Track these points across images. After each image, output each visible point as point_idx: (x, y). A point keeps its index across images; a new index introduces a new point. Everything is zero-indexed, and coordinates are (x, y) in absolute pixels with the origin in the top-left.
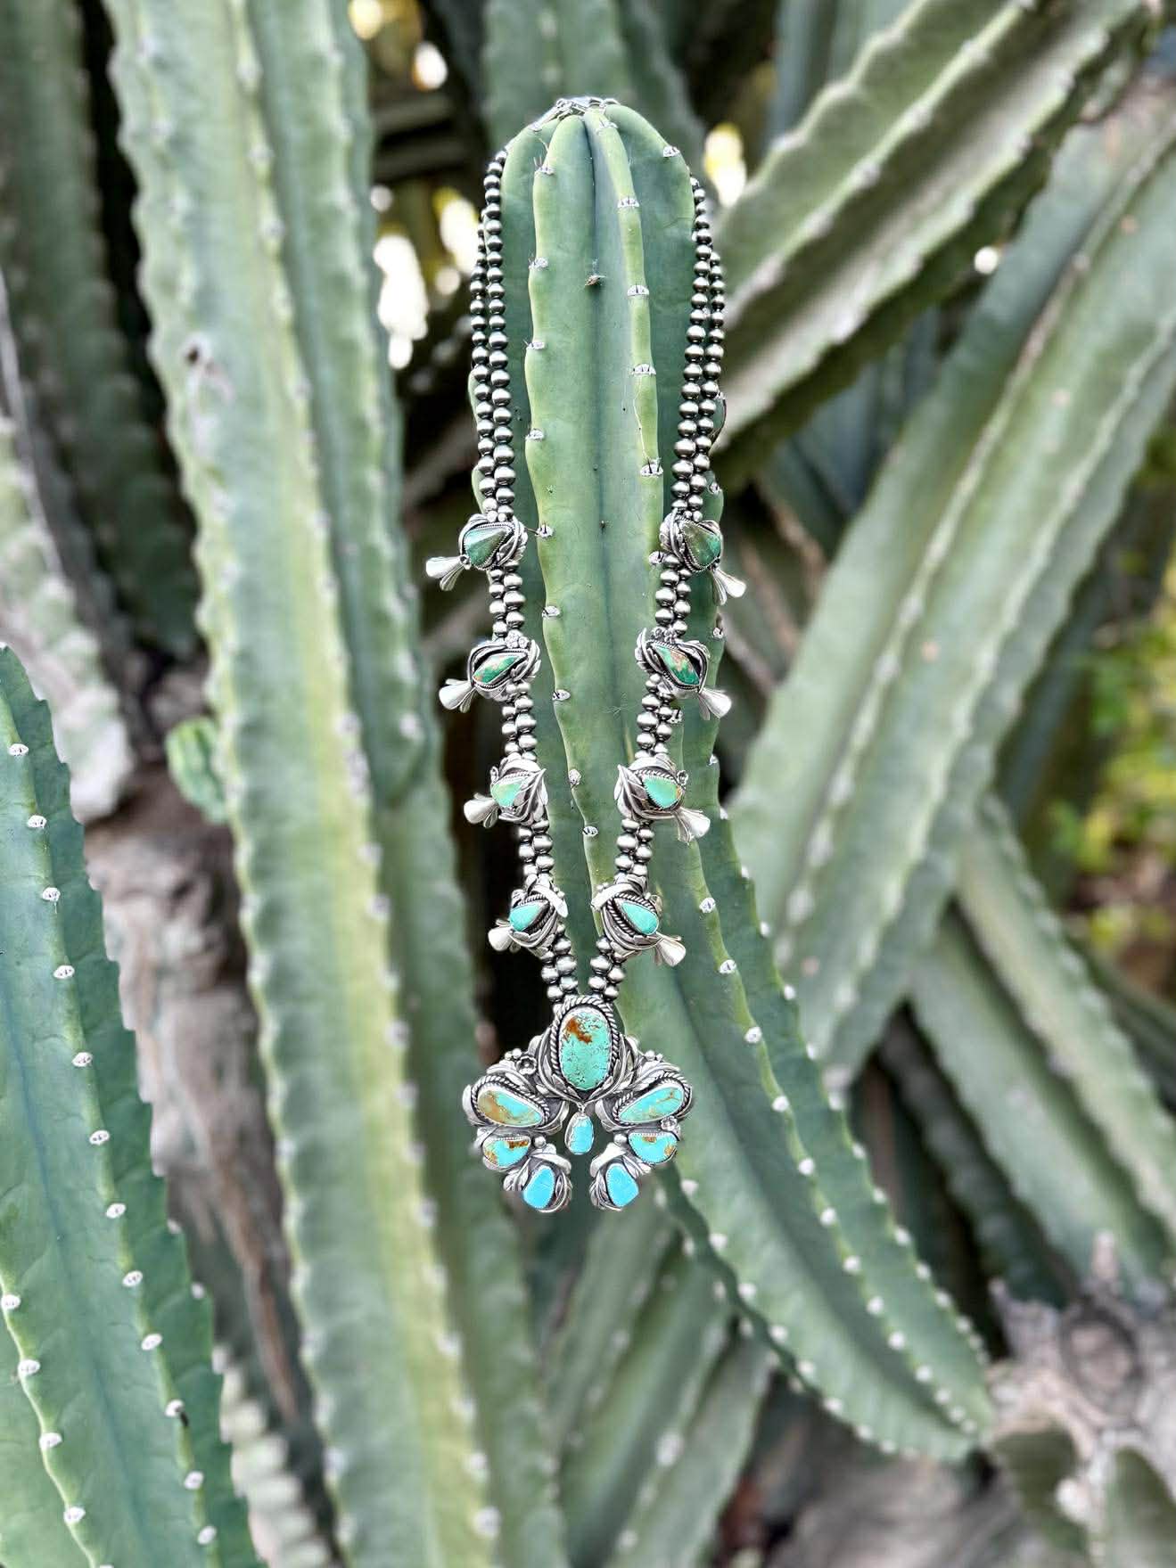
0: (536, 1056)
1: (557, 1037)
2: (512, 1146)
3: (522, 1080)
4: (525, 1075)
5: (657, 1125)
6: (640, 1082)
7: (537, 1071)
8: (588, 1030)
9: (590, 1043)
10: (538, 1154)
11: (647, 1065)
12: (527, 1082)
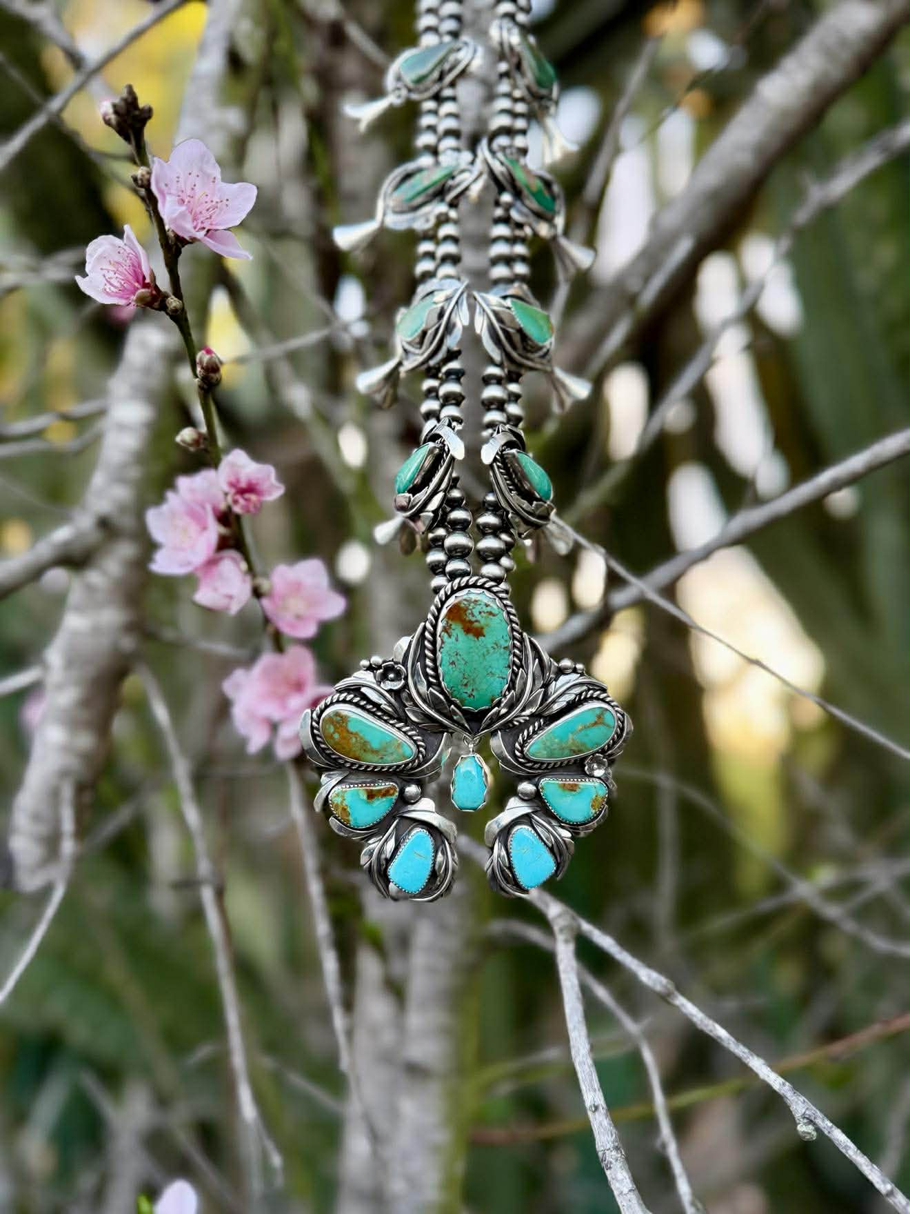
0: (404, 663)
1: (434, 635)
2: (371, 795)
3: (384, 697)
4: (390, 691)
5: (577, 767)
6: (554, 702)
7: (406, 686)
8: (479, 619)
9: (481, 638)
10: (409, 811)
11: (563, 679)
12: (392, 700)
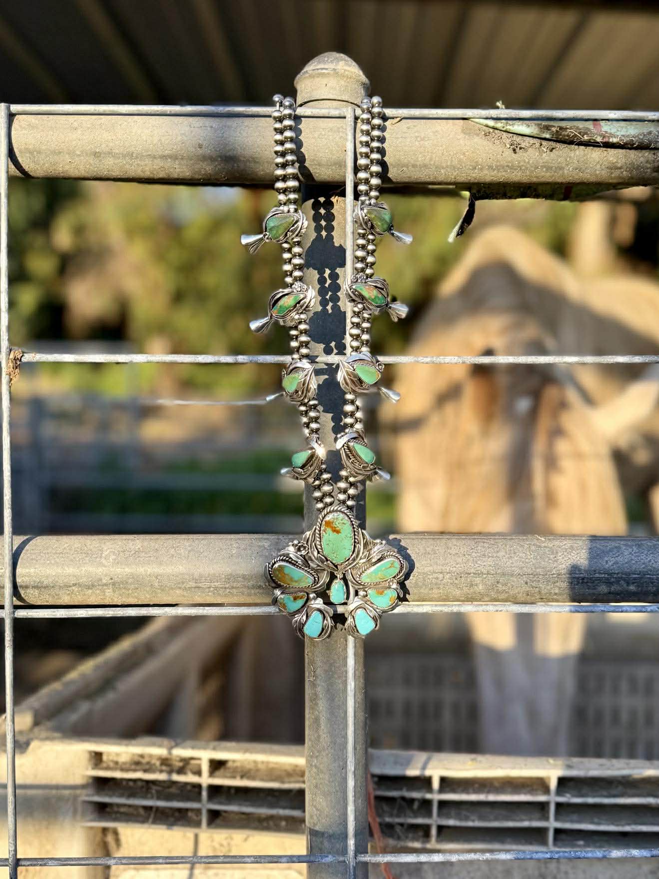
0: (307, 543)
1: (320, 531)
2: (295, 599)
3: (299, 558)
4: (301, 555)
6: (373, 557)
7: (308, 553)
8: (338, 525)
9: (339, 534)
10: (311, 604)
11: (376, 547)
12: (302, 559)
